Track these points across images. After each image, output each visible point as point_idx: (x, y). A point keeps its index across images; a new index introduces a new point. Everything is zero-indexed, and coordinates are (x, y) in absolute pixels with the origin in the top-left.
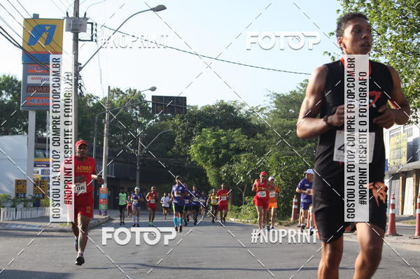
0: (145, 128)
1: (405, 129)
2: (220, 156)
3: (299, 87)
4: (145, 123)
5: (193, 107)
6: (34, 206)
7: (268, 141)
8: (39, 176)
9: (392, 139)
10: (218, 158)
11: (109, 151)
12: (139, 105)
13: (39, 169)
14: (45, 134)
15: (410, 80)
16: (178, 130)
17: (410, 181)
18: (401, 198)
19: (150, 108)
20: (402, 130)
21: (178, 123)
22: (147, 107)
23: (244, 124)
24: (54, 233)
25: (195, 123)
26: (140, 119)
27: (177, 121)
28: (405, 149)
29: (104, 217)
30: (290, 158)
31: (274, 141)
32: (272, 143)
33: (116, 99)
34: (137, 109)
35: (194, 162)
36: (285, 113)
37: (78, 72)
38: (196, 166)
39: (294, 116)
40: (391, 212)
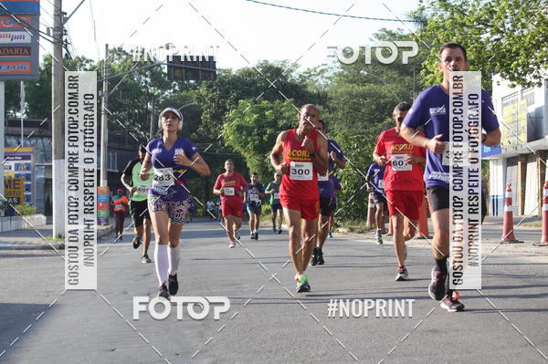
0: (158, 101)
1: (524, 94)
2: (265, 138)
3: (373, 38)
4: (158, 96)
5: (225, 72)
6: (6, 215)
7: (331, 116)
8: (12, 173)
9: (505, 109)
10: (261, 140)
11: (109, 136)
12: (150, 69)
13: (12, 163)
14: (18, 114)
15: (530, 25)
16: (205, 102)
17: (533, 168)
18: (520, 192)
19: (165, 74)
20: (519, 97)
21: (205, 93)
22: (161, 72)
23: (297, 93)
24: (35, 252)
25: (228, 92)
26: (151, 90)
27: (203, 90)
28: (524, 123)
29: (104, 228)
30: (363, 138)
31: (340, 114)
32: (337, 119)
33: (117, 61)
34: (146, 76)
35: (229, 146)
36: (354, 76)
37: (62, 25)
38: (231, 152)
39: (366, 81)
40: (506, 209)
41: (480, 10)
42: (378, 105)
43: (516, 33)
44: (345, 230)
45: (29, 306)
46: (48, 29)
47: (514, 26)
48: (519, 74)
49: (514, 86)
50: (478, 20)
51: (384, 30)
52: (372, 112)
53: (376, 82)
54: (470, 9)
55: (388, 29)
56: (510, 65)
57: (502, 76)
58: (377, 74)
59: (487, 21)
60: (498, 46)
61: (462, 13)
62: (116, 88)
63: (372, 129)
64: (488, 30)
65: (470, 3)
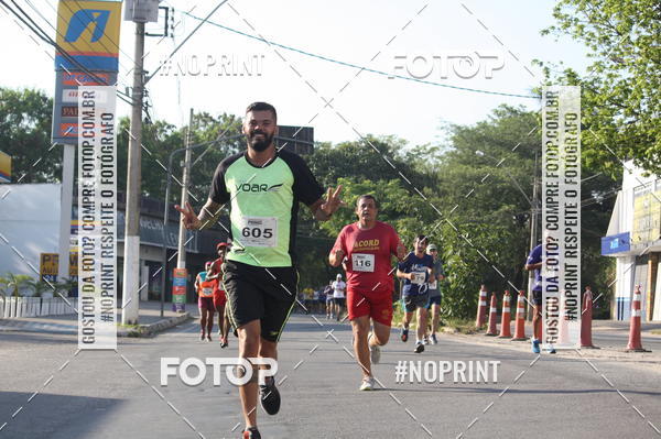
1: (658, 185)
3: (492, 115)
5: (323, 145)
6: (70, 295)
9: (636, 201)
18: (649, 295)
20: (653, 187)
25: (326, 169)
28: (657, 218)
29: (180, 315)
30: (475, 227)
31: (451, 199)
32: (448, 204)
33: (202, 129)
34: (234, 146)
35: (324, 230)
36: (468, 156)
37: (143, 85)
38: (326, 236)
39: (482, 162)
40: (634, 313)
41: (614, 88)
42: (494, 190)
43: (653, 116)
44: (452, 330)
45: (94, 399)
46: (127, 89)
47: (651, 107)
48: (655, 162)
49: (648, 175)
50: (611, 99)
51: (505, 106)
52: (488, 198)
53: (493, 164)
54: (603, 86)
55: (509, 106)
56: (644, 151)
57: (635, 163)
58: (494, 155)
59: (621, 100)
60: (632, 130)
61: (593, 91)
62: (200, 158)
63: (486, 218)
64: (622, 111)
65: (603, 80)
